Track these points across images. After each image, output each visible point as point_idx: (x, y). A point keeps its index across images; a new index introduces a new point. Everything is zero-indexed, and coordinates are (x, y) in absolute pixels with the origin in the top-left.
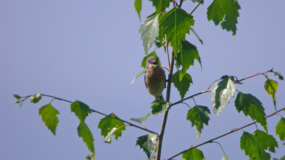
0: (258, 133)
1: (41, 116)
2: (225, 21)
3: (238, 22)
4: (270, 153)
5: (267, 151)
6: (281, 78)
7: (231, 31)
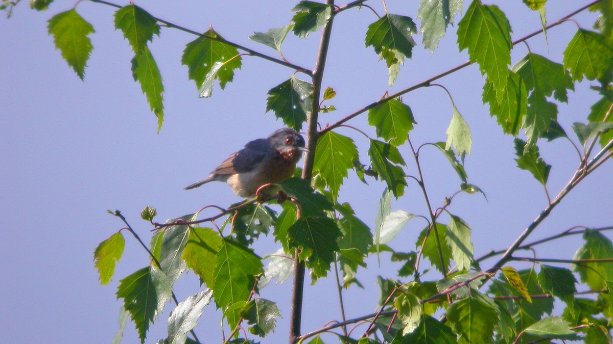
0: (531, 62)
1: (52, 35)
4: (557, 102)
5: (551, 99)
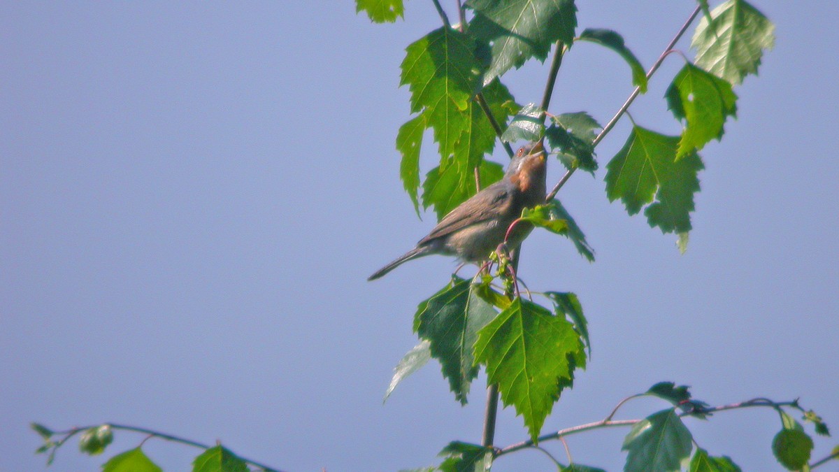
2: (658, 201)
3: (696, 206)
6: (822, 429)
7: (674, 231)
